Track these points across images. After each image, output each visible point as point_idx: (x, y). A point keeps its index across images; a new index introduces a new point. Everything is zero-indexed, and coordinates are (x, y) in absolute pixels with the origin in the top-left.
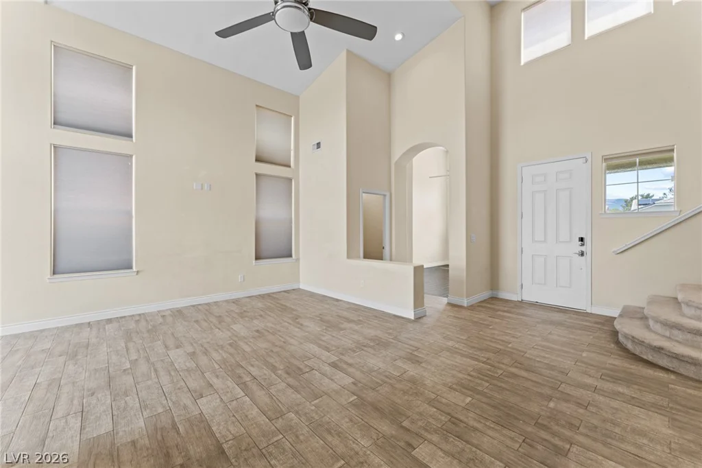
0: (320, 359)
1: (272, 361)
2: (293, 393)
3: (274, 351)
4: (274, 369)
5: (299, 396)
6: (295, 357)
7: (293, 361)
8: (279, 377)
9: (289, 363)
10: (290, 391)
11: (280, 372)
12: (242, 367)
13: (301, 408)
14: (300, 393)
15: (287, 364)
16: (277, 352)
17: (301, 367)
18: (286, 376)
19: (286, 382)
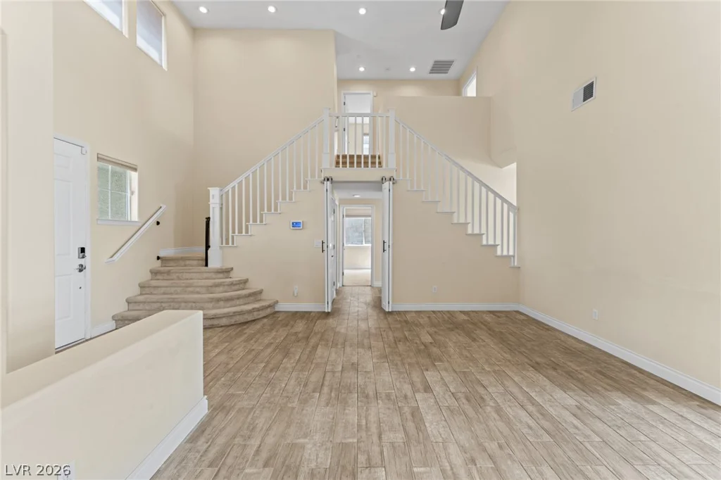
0: (436, 402)
1: (501, 424)
2: (482, 381)
3: (496, 444)
4: (498, 410)
5: (478, 377)
6: (466, 416)
8: (492, 398)
9: (476, 411)
10: (485, 383)
11: (492, 404)
12: (543, 428)
13: (480, 371)
14: (476, 378)
15: (480, 410)
16: (491, 438)
17: (464, 401)
18: (485, 397)
19: (486, 391)
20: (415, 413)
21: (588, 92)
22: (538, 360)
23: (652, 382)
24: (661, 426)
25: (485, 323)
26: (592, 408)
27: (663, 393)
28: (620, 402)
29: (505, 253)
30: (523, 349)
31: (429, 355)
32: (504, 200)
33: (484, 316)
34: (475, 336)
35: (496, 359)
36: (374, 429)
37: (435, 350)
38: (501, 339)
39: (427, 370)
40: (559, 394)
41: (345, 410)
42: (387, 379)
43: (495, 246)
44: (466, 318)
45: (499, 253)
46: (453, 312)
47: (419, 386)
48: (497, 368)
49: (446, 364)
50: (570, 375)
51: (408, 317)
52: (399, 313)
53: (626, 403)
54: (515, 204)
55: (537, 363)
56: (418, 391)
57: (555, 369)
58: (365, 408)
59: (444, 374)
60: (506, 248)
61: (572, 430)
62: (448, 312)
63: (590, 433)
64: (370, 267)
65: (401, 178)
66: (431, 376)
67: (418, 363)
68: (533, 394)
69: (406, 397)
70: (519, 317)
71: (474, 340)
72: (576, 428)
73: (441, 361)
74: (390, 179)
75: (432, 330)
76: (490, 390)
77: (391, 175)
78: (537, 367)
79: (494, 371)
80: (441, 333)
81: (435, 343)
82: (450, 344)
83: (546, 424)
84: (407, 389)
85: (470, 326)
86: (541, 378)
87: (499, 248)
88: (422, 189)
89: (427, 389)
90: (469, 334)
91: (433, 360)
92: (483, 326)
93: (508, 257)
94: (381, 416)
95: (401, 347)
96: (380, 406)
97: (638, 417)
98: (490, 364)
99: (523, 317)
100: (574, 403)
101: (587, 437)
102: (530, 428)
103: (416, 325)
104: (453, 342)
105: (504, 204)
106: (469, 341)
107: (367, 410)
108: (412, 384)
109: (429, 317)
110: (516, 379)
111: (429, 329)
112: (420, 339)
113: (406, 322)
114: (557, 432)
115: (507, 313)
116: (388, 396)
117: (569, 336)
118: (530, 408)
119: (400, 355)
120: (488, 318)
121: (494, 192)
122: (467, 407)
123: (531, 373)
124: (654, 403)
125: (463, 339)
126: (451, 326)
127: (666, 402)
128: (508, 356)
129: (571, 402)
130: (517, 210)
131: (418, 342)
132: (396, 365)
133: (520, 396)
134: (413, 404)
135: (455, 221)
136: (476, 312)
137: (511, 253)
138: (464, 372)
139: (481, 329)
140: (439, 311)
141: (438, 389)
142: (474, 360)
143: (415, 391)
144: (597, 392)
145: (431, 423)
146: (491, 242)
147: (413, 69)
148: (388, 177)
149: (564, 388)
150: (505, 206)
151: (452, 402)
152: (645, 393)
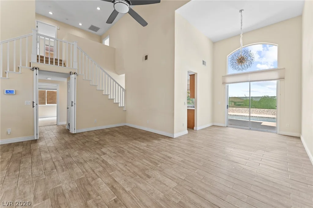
0: (109, 156)
1: (130, 155)
2: (121, 146)
3: (131, 159)
4: (129, 152)
6: (120, 156)
7: (121, 155)
8: (126, 150)
9: (123, 154)
13: (120, 144)
14: (119, 146)
16: (129, 159)
17: (118, 153)
18: (124, 150)
20: (103, 161)
21: (146, 58)
22: (135, 137)
23: (160, 136)
24: (163, 144)
25: (117, 131)
26: (150, 144)
27: (162, 138)
28: (155, 141)
29: (121, 106)
30: (131, 136)
31: (100, 144)
32: (121, 87)
33: (115, 128)
34: (114, 135)
35: (123, 140)
36: (90, 170)
37: (101, 142)
38: (123, 134)
39: (102, 149)
40: (142, 144)
41: (73, 170)
42: (87, 155)
43: (118, 103)
44: (108, 130)
45: (119, 106)
46: (104, 129)
47: (101, 154)
48: (125, 142)
49: (108, 145)
50: (144, 139)
51: (85, 134)
52: (79, 133)
53: (156, 142)
54: (124, 88)
55: (135, 138)
56: (101, 155)
57: (140, 138)
58: (82, 166)
59: (108, 148)
60: (122, 104)
61: (147, 150)
62: (101, 129)
63: (150, 149)
64: (56, 116)
65: (80, 73)
66: (104, 150)
67: (97, 148)
68: (136, 146)
69: (97, 158)
70: (126, 127)
71: (115, 136)
72: (148, 149)
73: (105, 145)
74: (75, 74)
75: (98, 136)
76: (124, 148)
77: (75, 72)
78: (135, 139)
79: (124, 143)
80: (101, 137)
81: (101, 140)
82: (107, 139)
83: (141, 151)
84: (97, 156)
85: (112, 133)
86: (137, 141)
87: (119, 104)
88: (90, 79)
89: (104, 154)
90: (112, 135)
91: (103, 146)
92: (116, 132)
93: (122, 107)
94: (91, 166)
95: (87, 144)
96: (88, 164)
97: (159, 144)
98: (122, 142)
99: (128, 127)
100: (146, 145)
101: (150, 150)
102: (138, 153)
103: (90, 136)
104: (107, 138)
105: (121, 88)
106: (113, 137)
107: (84, 167)
108: (98, 154)
109: (94, 133)
110: (131, 143)
111: (96, 136)
112: (94, 140)
113: (84, 136)
114: (144, 152)
115: (122, 127)
116: (90, 160)
117: (141, 130)
118: (136, 149)
119: (88, 147)
120: (117, 129)
121: (118, 84)
122: (119, 154)
123: (134, 141)
124: (161, 140)
125: (110, 137)
126: (105, 134)
127: (163, 139)
128: (126, 138)
129: (145, 145)
130: (125, 91)
131: (94, 141)
132: (88, 150)
133: (133, 147)
134: (102, 159)
135: (104, 94)
136: (112, 128)
137: (123, 106)
138: (115, 146)
139: (115, 132)
140: (97, 130)
141: (108, 153)
142: (117, 142)
143: (100, 155)
144: (151, 141)
145: (110, 162)
146: (117, 102)
147: (80, 24)
148: (73, 72)
149: (143, 142)
150: (122, 89)
151: (114, 154)
152: (159, 139)
